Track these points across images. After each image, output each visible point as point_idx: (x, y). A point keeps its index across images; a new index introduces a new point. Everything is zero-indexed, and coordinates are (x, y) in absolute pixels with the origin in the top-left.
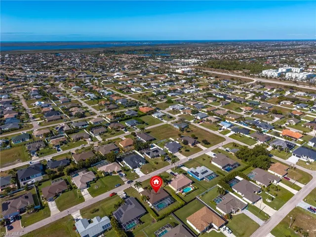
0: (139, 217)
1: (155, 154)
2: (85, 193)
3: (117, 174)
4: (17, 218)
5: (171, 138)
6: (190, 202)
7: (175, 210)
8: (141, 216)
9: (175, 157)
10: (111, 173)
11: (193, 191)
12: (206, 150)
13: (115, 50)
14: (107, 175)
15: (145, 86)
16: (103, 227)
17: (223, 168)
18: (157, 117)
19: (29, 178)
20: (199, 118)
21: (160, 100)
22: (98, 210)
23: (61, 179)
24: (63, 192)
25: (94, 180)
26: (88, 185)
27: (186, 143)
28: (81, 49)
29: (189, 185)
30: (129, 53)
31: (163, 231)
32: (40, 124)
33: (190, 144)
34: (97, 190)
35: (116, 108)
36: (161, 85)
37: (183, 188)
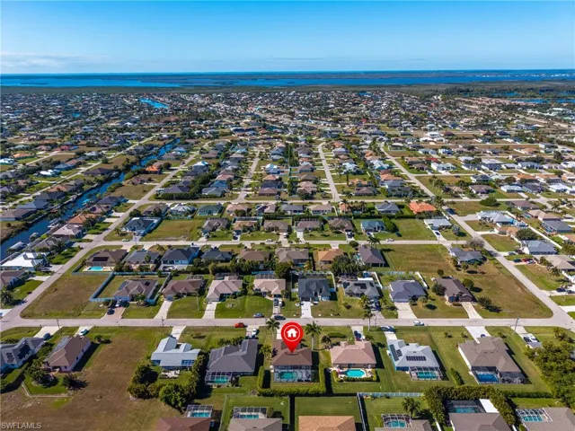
0: (239, 373)
1: (356, 290)
2: (211, 308)
3: (272, 299)
4: (125, 304)
5: (418, 273)
6: (338, 395)
7: (299, 394)
8: (244, 374)
9: (394, 308)
10: (265, 293)
11: (363, 380)
12: (476, 321)
13: (471, 89)
14: (256, 294)
15: (467, 163)
16: (183, 362)
17: (474, 369)
18: (429, 227)
19: (172, 262)
20: (526, 251)
21: (473, 196)
22: (203, 337)
23: (200, 277)
24: (189, 295)
25: (235, 294)
26: (222, 297)
27: (440, 291)
28: (409, 86)
29: (365, 366)
30: (496, 95)
31: (253, 413)
32: (248, 196)
33: (446, 297)
34: (228, 310)
35: (369, 195)
36: (503, 166)
37: (349, 366)
